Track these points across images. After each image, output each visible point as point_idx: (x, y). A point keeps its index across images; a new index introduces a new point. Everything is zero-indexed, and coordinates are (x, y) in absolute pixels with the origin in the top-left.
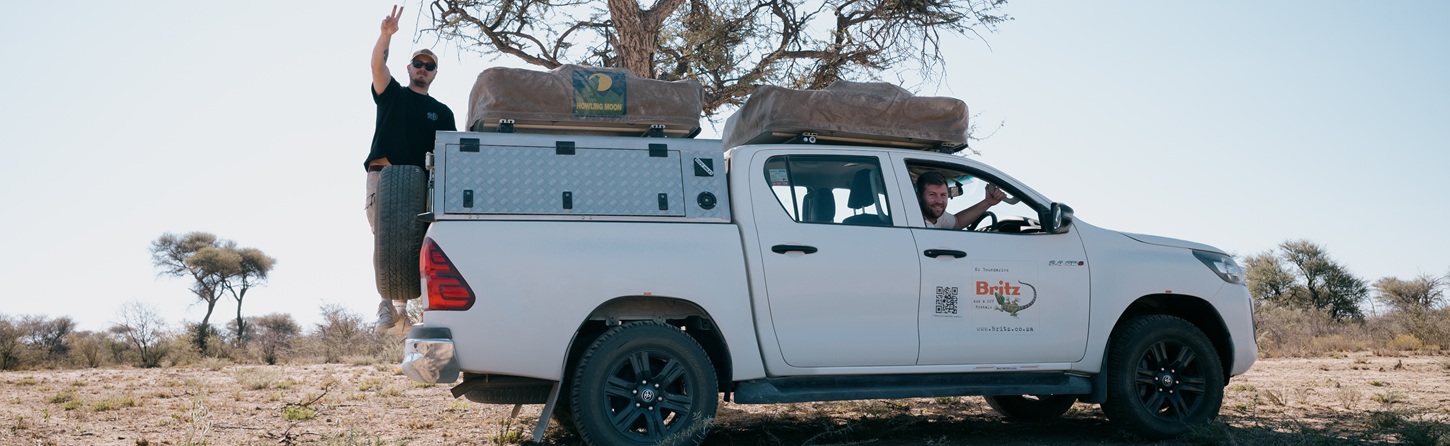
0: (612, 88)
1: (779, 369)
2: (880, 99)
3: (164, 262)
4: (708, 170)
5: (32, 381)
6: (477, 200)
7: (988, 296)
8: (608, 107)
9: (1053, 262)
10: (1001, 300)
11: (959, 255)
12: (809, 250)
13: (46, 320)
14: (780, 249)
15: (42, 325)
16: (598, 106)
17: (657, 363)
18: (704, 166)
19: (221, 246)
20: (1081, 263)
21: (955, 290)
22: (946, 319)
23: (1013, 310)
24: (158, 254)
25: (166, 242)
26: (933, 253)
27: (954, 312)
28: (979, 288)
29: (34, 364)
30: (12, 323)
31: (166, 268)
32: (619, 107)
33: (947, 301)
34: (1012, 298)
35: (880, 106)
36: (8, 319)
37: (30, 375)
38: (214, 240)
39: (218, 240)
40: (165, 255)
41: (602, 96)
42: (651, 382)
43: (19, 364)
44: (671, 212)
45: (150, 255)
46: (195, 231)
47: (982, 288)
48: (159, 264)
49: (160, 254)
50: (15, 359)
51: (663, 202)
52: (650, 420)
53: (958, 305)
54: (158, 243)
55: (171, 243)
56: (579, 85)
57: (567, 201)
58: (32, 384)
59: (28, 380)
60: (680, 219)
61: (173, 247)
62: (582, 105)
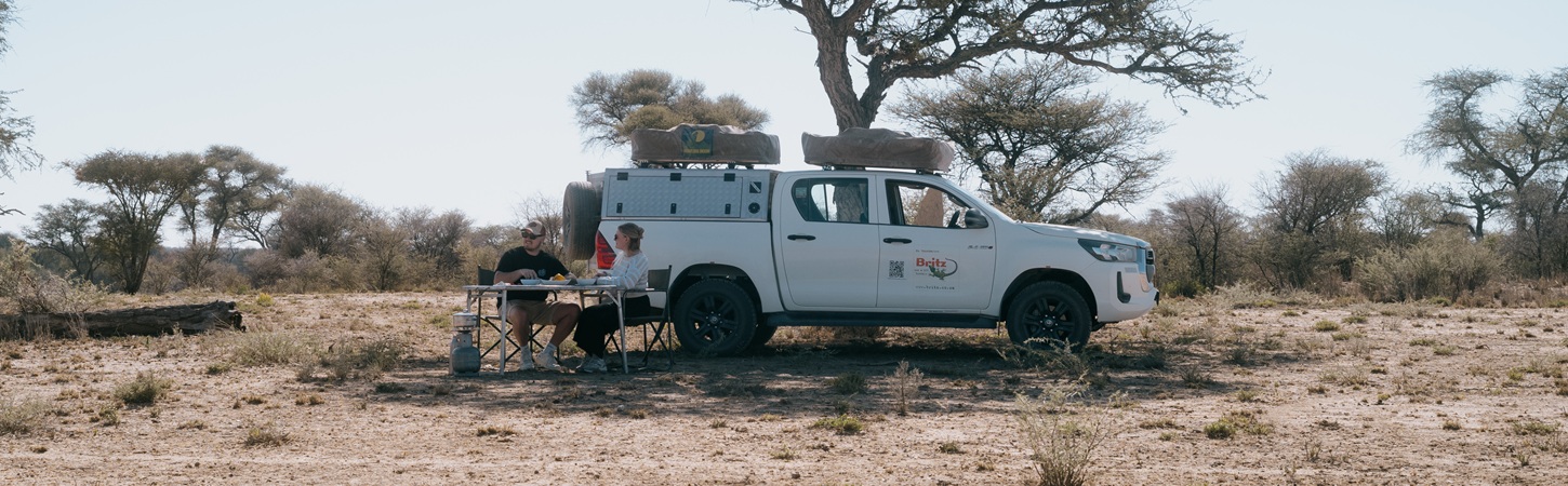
0: (704, 140)
1: (791, 307)
2: (872, 141)
3: (597, 121)
4: (758, 190)
5: (416, 305)
6: (624, 209)
7: (924, 267)
8: (702, 151)
9: (971, 247)
10: (933, 270)
11: (907, 241)
12: (811, 238)
13: (430, 217)
14: (792, 238)
15: (425, 224)
16: (696, 151)
17: (719, 302)
18: (755, 187)
19: (680, 92)
20: (991, 248)
21: (902, 263)
22: (896, 281)
23: (941, 276)
24: (585, 107)
25: (596, 88)
26: (889, 241)
27: (902, 276)
28: (918, 262)
29: (418, 282)
30: (389, 221)
31: (597, 131)
32: (708, 151)
33: (897, 269)
34: (941, 269)
35: (871, 146)
36: (381, 216)
37: (413, 299)
38: (669, 81)
39: (674, 81)
40: (594, 108)
41: (698, 145)
42: (716, 314)
43: (400, 282)
44: (732, 215)
45: (573, 110)
46: (637, 69)
47: (920, 262)
48: (588, 124)
49: (589, 108)
50: (395, 275)
51: (728, 209)
52: (714, 333)
53: (904, 272)
54: (584, 89)
55: (603, 90)
56: (685, 139)
57: (673, 209)
58: (416, 308)
59: (412, 304)
60: (738, 219)
61: (606, 96)
62: (687, 151)
